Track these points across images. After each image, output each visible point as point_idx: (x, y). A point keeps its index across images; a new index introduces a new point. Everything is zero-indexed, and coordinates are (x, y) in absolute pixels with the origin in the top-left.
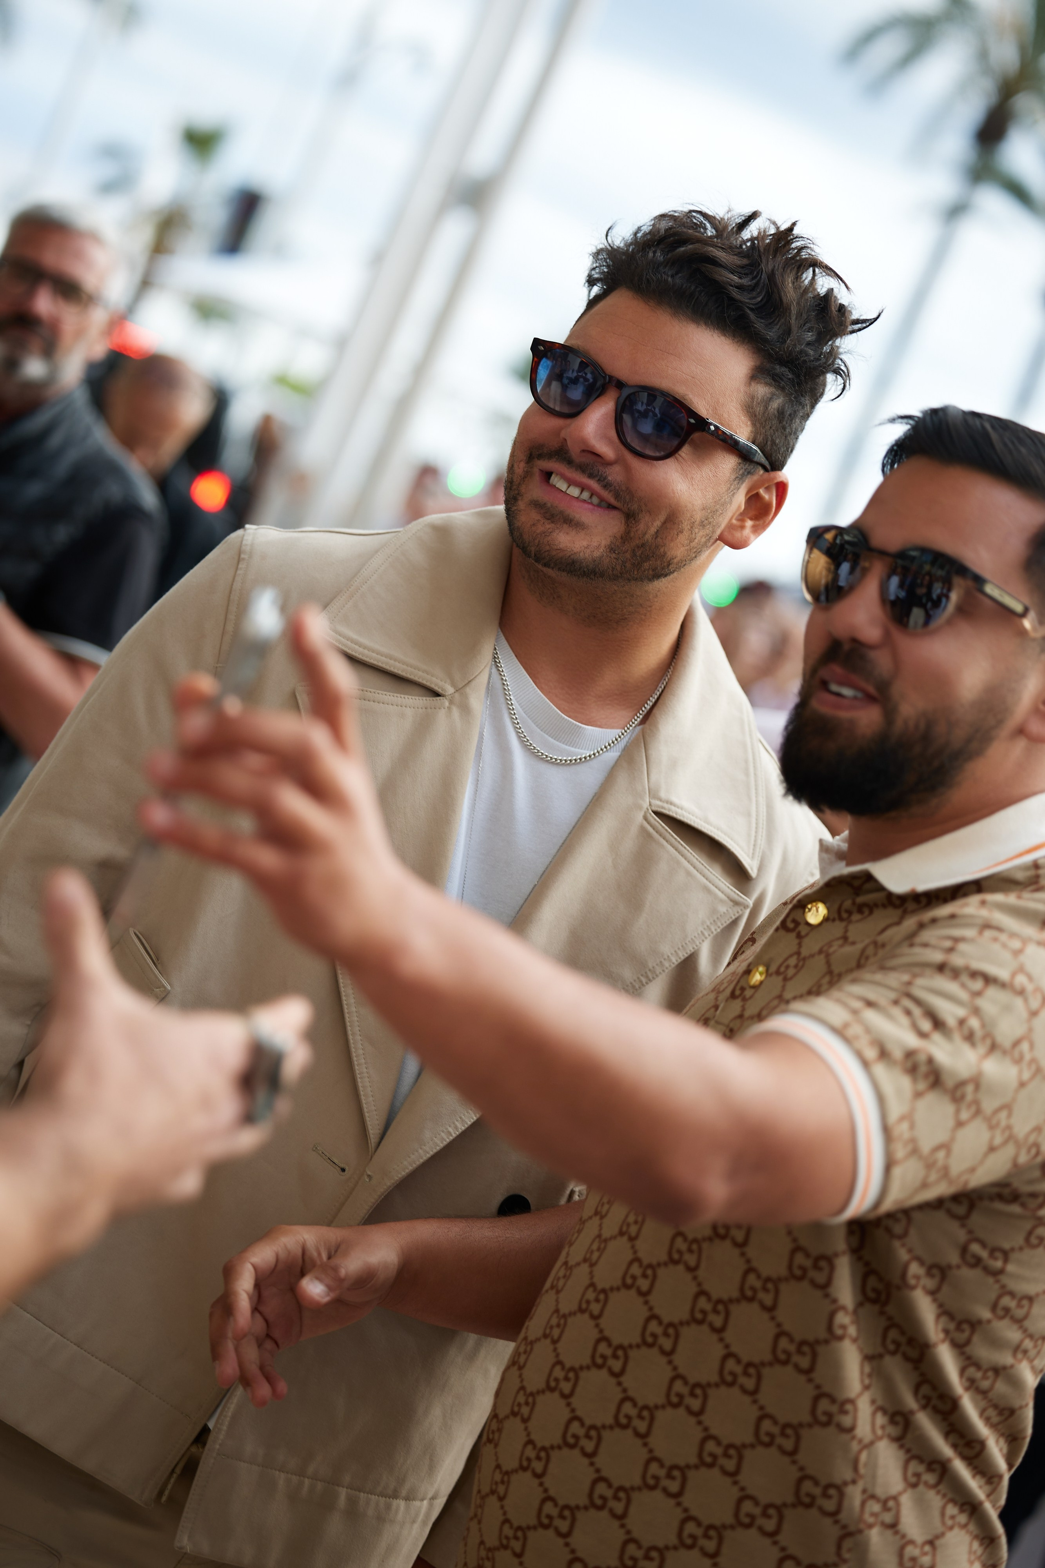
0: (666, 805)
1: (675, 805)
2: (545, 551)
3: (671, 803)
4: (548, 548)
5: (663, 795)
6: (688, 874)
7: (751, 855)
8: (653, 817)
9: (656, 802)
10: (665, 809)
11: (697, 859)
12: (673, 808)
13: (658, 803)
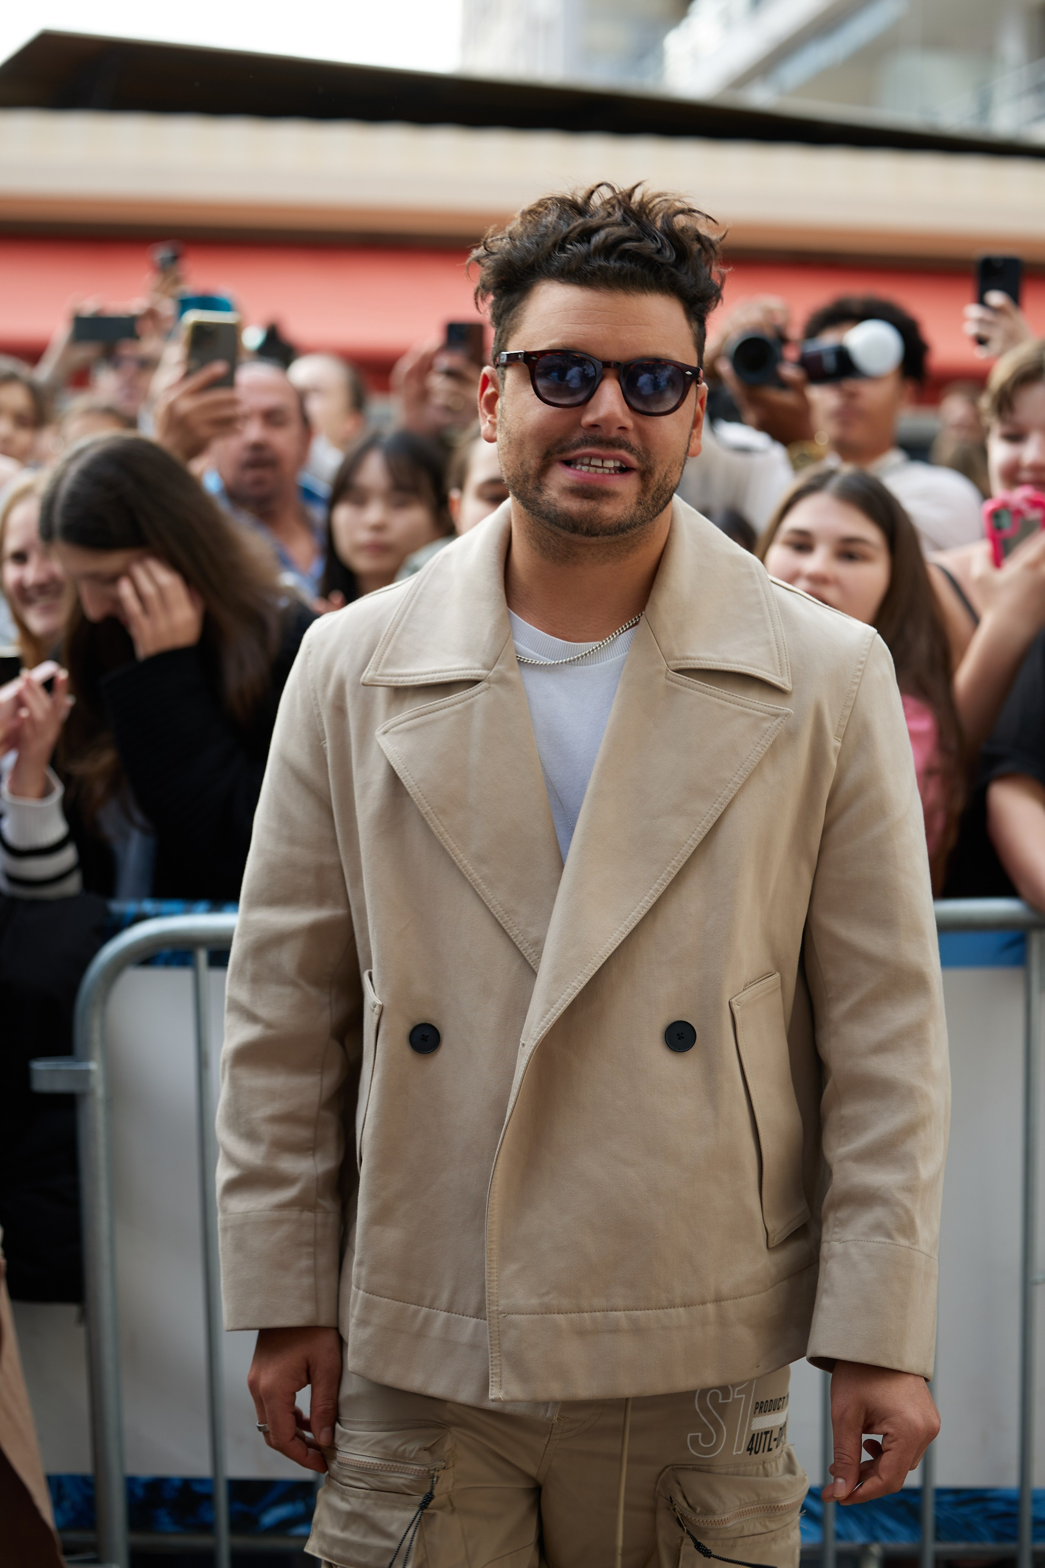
0: (683, 662)
1: (691, 659)
2: (597, 524)
3: (688, 658)
4: (599, 521)
5: (677, 654)
6: (722, 707)
7: (780, 673)
8: (674, 675)
9: (671, 663)
10: (683, 664)
11: (726, 693)
12: (690, 661)
13: (676, 662)
